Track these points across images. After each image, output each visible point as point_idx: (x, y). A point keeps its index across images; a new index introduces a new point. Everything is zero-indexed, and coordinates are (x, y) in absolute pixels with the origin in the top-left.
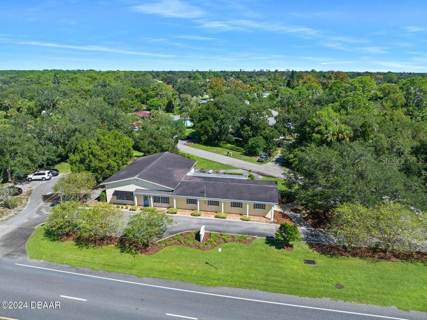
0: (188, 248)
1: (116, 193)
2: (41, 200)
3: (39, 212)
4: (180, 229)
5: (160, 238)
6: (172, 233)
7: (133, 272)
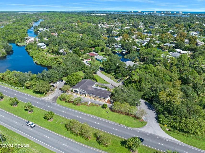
0: (85, 106)
1: (75, 91)
2: (59, 90)
3: (59, 93)
4: (86, 101)
5: (81, 103)
6: (83, 102)
7: (74, 109)
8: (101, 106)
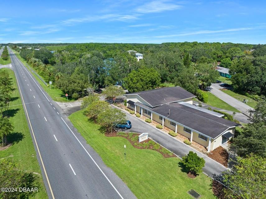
8: (179, 159)
